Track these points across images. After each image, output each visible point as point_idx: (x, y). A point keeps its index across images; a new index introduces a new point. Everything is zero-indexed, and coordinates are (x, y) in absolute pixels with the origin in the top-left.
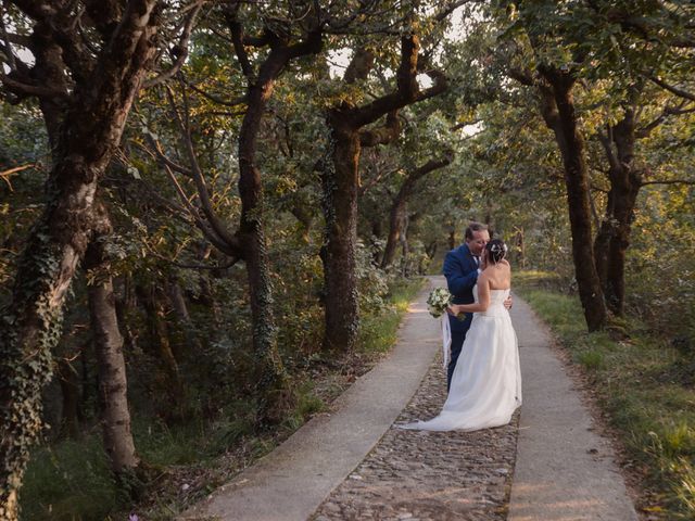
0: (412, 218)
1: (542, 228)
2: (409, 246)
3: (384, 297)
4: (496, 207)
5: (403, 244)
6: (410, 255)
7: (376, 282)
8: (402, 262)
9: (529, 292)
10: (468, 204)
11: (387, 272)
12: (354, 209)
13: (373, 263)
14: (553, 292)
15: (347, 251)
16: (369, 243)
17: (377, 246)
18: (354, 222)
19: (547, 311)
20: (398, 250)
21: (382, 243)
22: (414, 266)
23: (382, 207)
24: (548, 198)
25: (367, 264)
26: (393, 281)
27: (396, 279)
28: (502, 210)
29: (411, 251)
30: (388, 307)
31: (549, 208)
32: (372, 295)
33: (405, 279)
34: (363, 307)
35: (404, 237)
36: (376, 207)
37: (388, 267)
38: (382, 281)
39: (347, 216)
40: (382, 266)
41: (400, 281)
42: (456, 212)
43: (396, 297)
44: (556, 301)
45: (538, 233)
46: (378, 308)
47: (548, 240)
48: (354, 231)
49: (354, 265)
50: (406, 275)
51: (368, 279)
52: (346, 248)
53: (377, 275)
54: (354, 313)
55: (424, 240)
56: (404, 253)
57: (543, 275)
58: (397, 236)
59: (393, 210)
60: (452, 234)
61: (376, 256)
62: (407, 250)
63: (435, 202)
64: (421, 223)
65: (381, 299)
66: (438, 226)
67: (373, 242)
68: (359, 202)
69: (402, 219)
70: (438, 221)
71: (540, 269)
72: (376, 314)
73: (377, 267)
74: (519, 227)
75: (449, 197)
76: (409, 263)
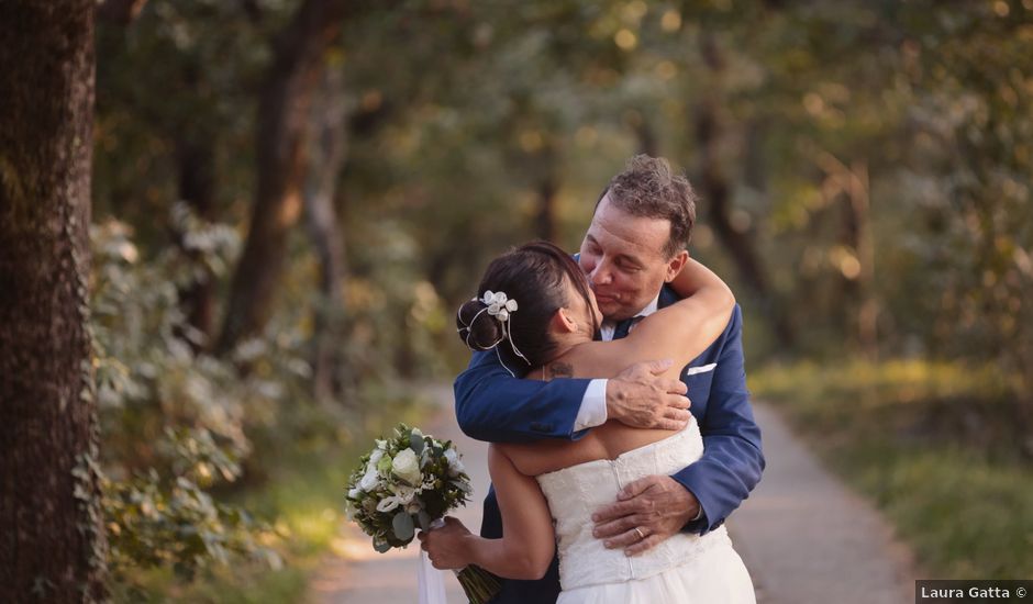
0: (364, 124)
1: (944, 169)
2: (350, 249)
3: (220, 490)
4: (744, 72)
5: (319, 240)
6: (353, 294)
7: (187, 420)
8: (319, 323)
9: (886, 458)
10: (615, 61)
11: (245, 370)
12: (82, 89)
13: (178, 333)
14: (993, 460)
15: (50, 287)
16: (156, 237)
17: (195, 255)
18: (81, 151)
19: (966, 547)
20: (301, 268)
21: (218, 240)
22: (375, 342)
23: (220, 75)
24: (966, 34)
25: (152, 336)
26: (268, 417)
27: (287, 403)
28: (772, 88)
29: (361, 270)
30: (245, 536)
31: (976, 79)
32: (166, 488)
33: (328, 407)
34: (126, 541)
35: (323, 210)
36: (191, 71)
37: (249, 350)
38: (220, 413)
39: (49, 121)
40: (222, 347)
41: (304, 413)
42: (561, 96)
43: (287, 485)
44: (1007, 499)
45: (927, 191)
46: (196, 545)
47: (969, 226)
48: (78, 193)
49: (81, 349)
50: (336, 388)
51: (154, 403)
52: (45, 269)
53: (198, 389)
54: (84, 567)
55: (419, 219)
56: (324, 282)
57: (951, 379)
58: (290, 208)
59: (269, 89)
60: (547, 191)
61: (194, 300)
62: (338, 267)
63: (465, 48)
64: (404, 144)
65: (204, 503)
66: (485, 160)
67: (176, 237)
68: (107, 55)
69: (312, 129)
70: (483, 136)
71: (935, 350)
72: (185, 571)
73: (196, 350)
74: (847, 162)
75: (525, 26)
76: (347, 327)
